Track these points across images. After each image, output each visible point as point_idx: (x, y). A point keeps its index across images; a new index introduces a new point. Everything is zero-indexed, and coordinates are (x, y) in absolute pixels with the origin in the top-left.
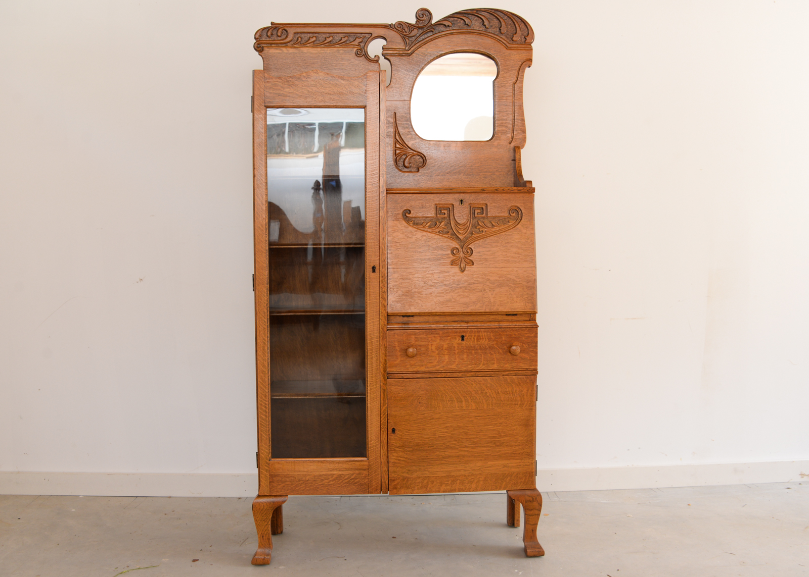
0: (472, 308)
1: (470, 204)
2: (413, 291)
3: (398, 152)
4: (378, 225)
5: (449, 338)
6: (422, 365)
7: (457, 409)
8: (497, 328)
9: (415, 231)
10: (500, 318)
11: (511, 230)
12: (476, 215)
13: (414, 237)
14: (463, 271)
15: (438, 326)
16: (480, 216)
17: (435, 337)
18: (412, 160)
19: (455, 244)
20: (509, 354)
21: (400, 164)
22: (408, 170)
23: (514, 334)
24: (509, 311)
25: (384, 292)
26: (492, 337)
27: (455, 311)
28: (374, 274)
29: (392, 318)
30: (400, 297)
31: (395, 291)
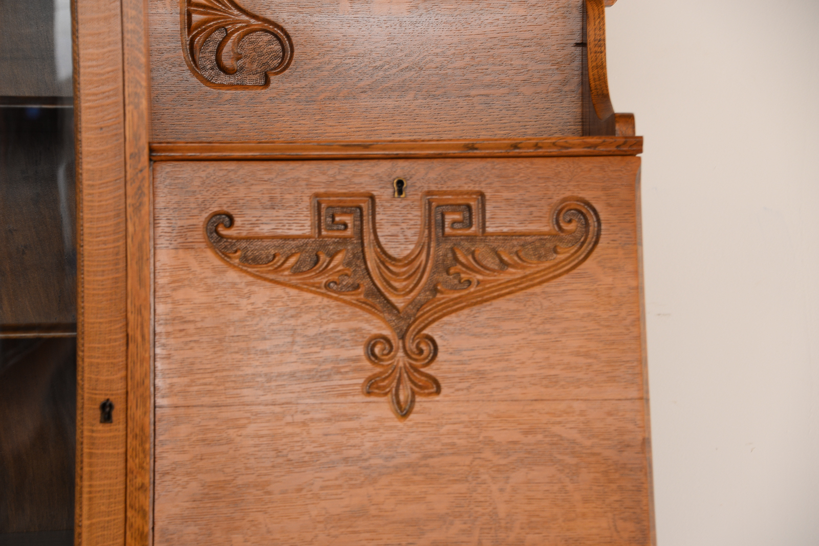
1: (429, 193)
2: (239, 481)
3: (196, 18)
4: (122, 265)
9: (248, 284)
11: (563, 278)
12: (448, 230)
13: (244, 302)
14: (404, 412)
16: (460, 232)
18: (247, 47)
19: (375, 326)
21: (207, 57)
22: (232, 80)
25: (142, 488)
28: (106, 427)
30: (194, 501)
31: (180, 482)
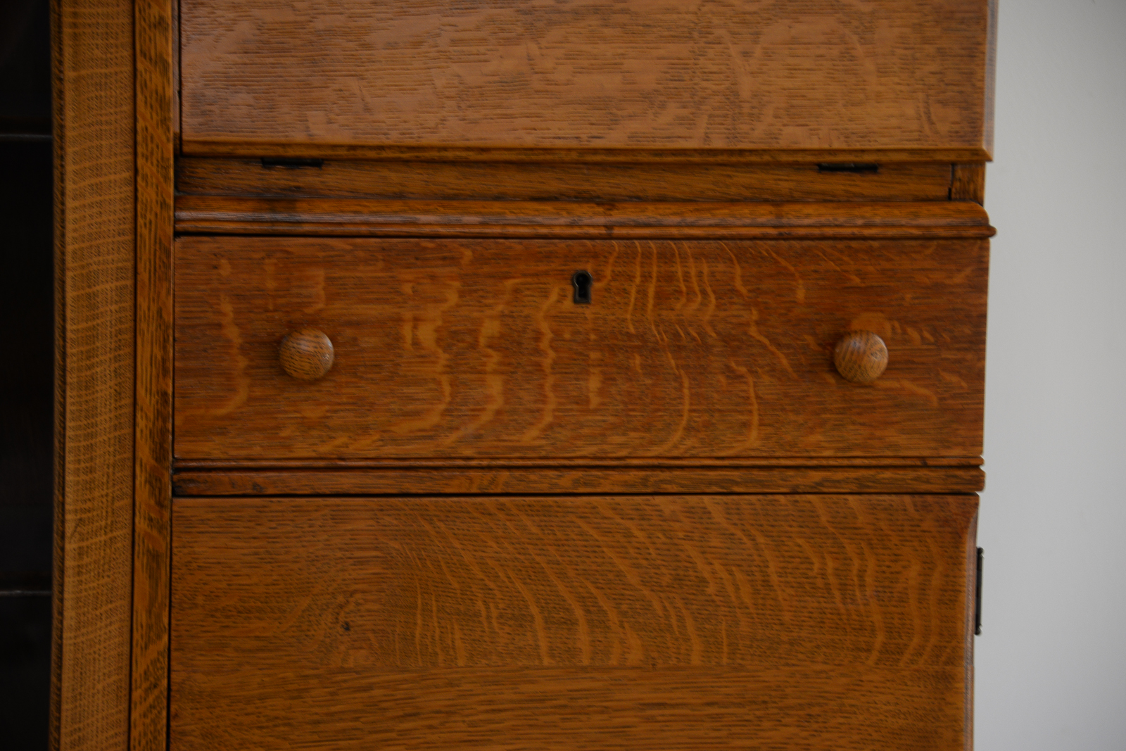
0: (635, 126)
2: (319, 24)
5: (510, 283)
6: (365, 430)
7: (547, 661)
8: (764, 238)
10: (785, 183)
15: (453, 217)
17: (433, 277)
20: (831, 379)
23: (859, 274)
24: (836, 145)
25: (161, 24)
26: (738, 284)
27: (547, 144)
29: (204, 170)
30: (246, 53)
31: (222, 20)
